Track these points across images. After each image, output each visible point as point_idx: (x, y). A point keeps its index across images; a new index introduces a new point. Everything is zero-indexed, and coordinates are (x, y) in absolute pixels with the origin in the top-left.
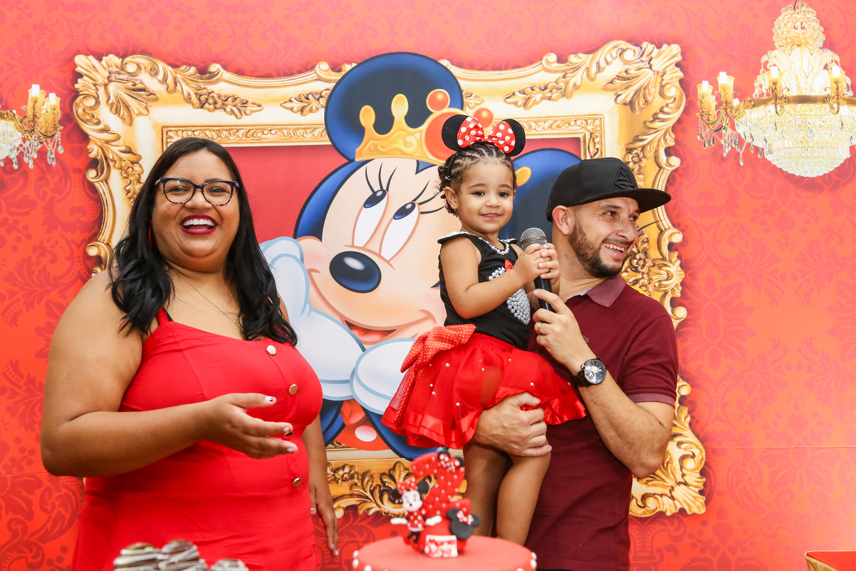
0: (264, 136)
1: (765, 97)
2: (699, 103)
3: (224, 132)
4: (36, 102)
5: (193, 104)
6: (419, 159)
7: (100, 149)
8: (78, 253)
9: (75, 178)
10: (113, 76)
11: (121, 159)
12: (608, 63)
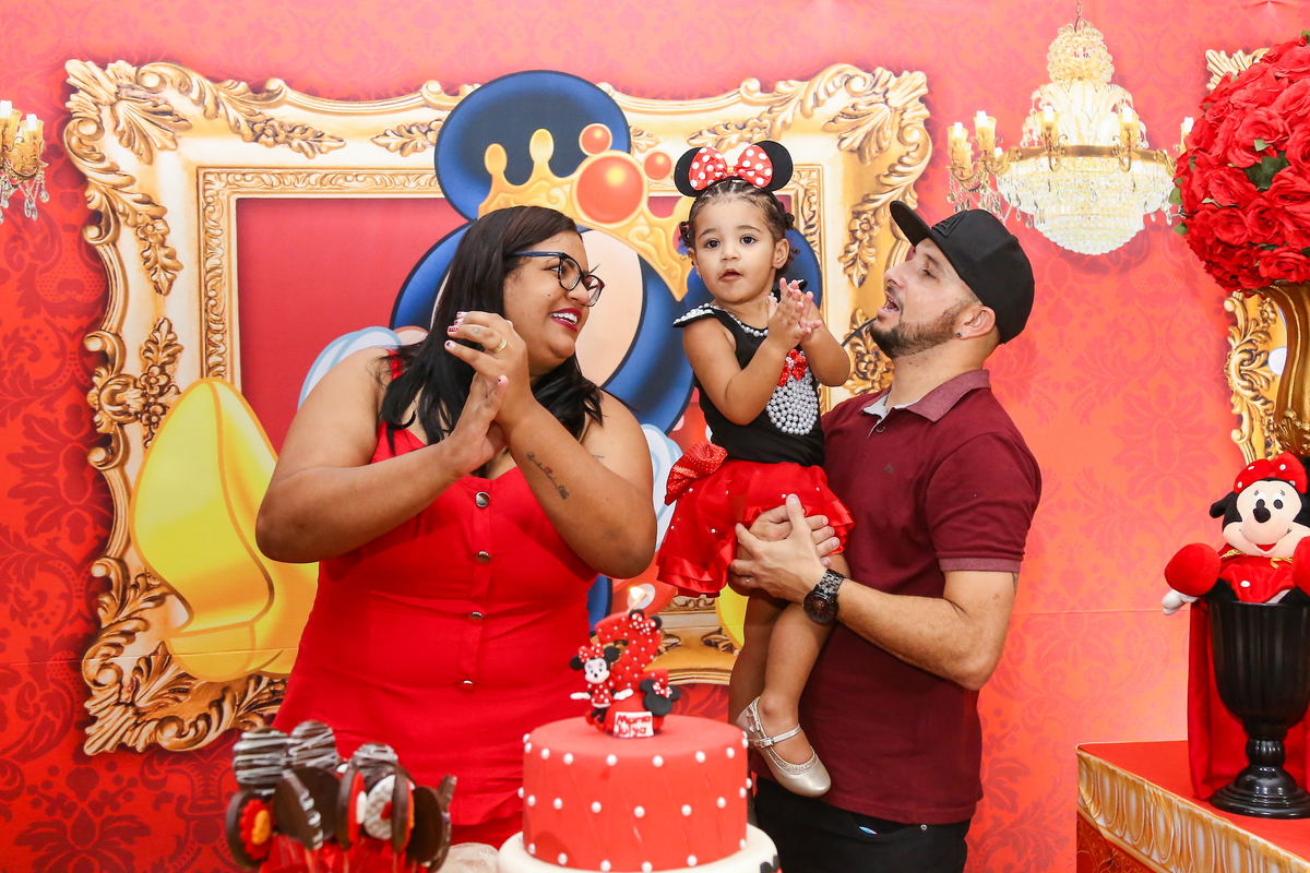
0: (347, 184)
1: (1036, 147)
2: (949, 153)
3: (289, 177)
4: (6, 126)
5: (243, 136)
7: (104, 198)
8: (71, 346)
9: (67, 238)
10: (123, 91)
11: (136, 213)
12: (829, 95)
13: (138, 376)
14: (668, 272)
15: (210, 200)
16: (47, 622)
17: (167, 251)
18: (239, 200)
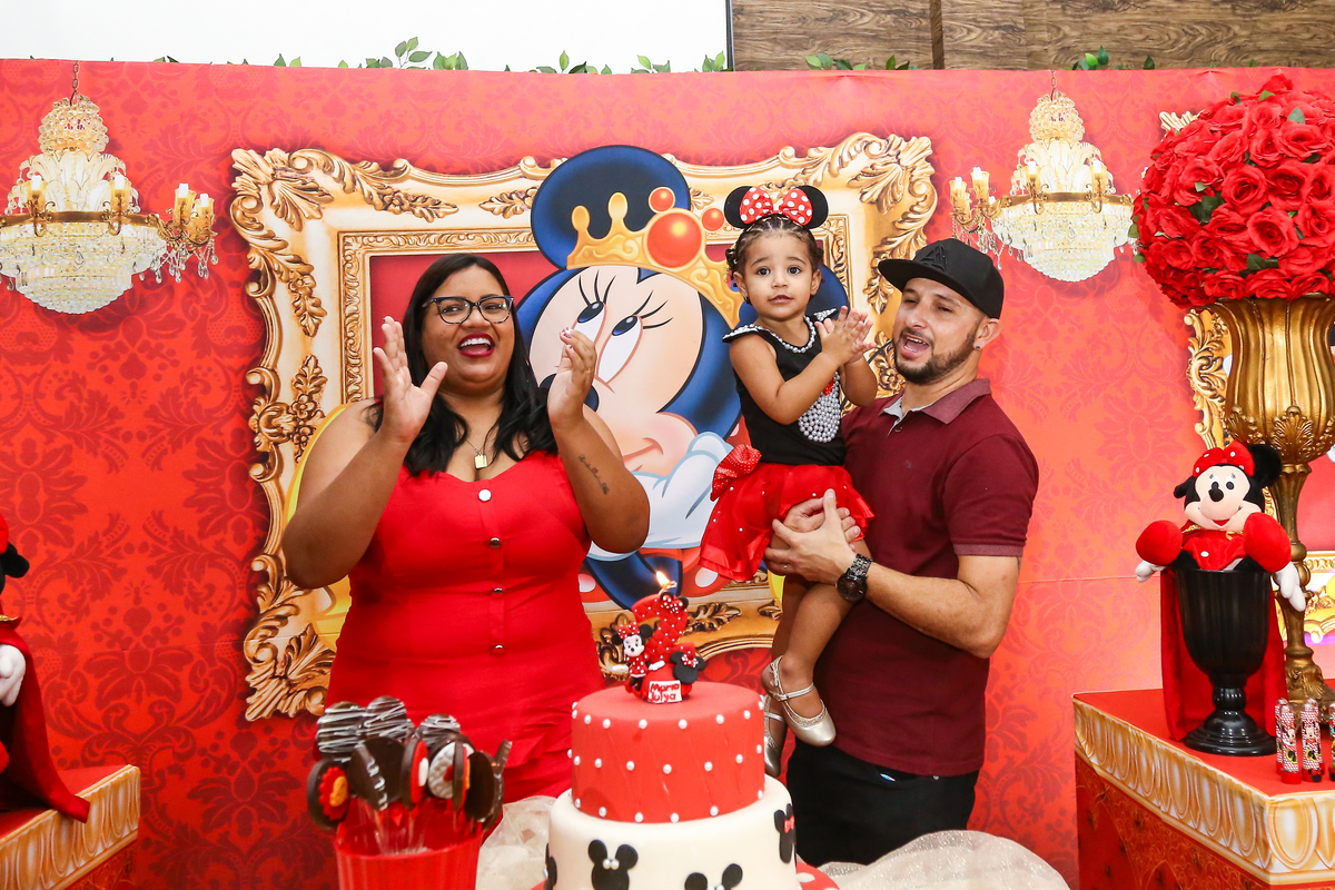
0: (460, 242)
1: (1023, 195)
2: (952, 202)
3: (413, 238)
4: (184, 204)
5: (375, 206)
6: (641, 266)
7: (263, 259)
8: (235, 381)
9: (232, 293)
10: (278, 173)
11: (288, 270)
12: (852, 158)
13: (290, 404)
14: (723, 305)
15: (348, 258)
16: (215, 610)
17: (313, 301)
18: (372, 259)
